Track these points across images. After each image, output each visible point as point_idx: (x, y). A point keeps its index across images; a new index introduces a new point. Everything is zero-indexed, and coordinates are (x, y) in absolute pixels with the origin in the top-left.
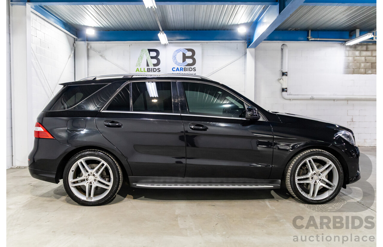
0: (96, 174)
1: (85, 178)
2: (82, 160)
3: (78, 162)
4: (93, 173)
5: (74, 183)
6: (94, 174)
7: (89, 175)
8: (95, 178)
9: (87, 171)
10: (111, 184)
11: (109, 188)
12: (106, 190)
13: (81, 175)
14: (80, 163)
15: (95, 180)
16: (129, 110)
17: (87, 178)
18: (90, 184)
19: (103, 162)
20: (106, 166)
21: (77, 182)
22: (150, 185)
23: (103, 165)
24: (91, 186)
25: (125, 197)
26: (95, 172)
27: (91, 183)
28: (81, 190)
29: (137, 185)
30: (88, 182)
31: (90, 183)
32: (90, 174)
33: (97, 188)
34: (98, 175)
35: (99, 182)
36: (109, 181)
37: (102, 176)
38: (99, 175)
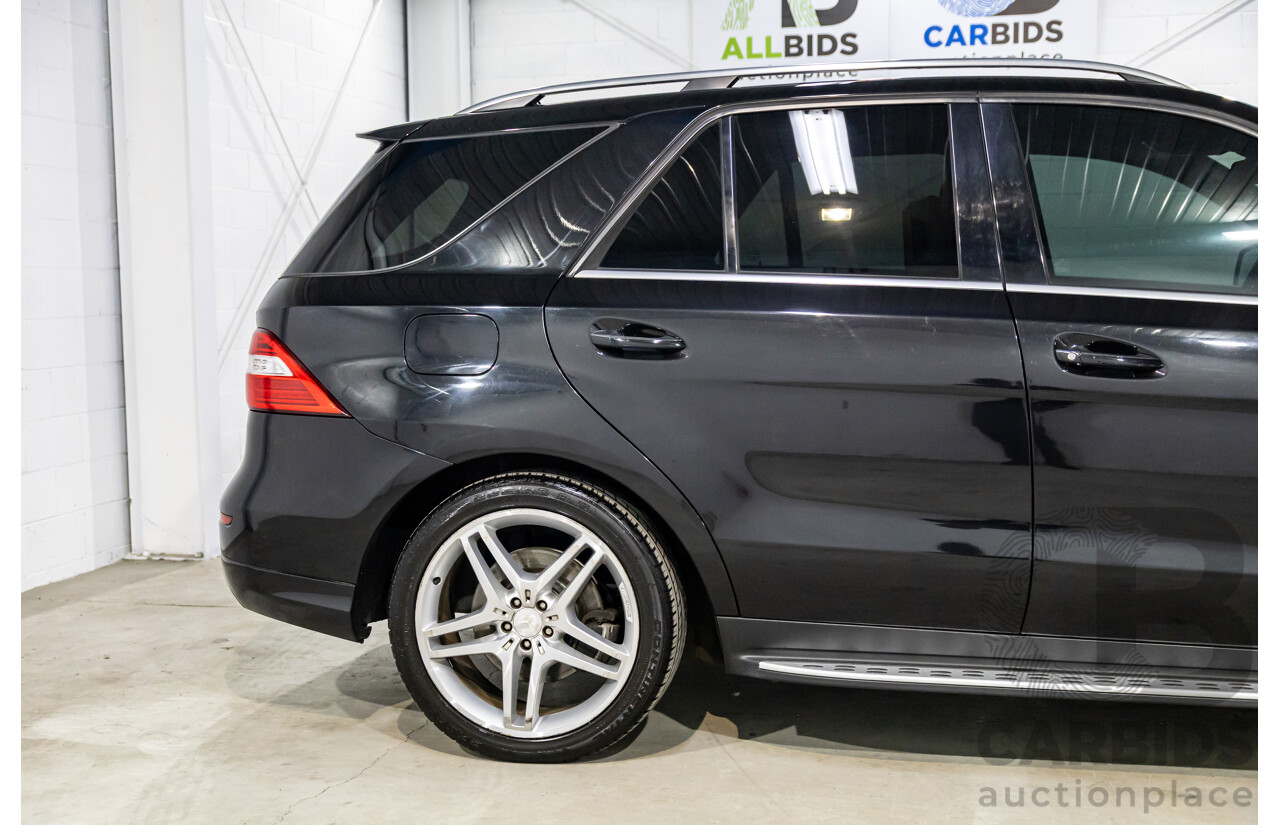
0: (550, 602)
1: (499, 619)
2: (482, 526)
3: (463, 536)
4: (539, 595)
5: (443, 640)
6: (543, 597)
7: (517, 602)
8: (548, 622)
9: (506, 584)
10: (627, 654)
11: (620, 676)
12: (599, 683)
13: (475, 603)
14: (470, 538)
15: (547, 631)
16: (719, 267)
17: (507, 618)
18: (520, 649)
19: (586, 538)
20: (604, 558)
21: (454, 638)
22: (833, 665)
23: (586, 554)
24: (527, 662)
25: (694, 724)
26: (545, 588)
27: (527, 644)
28: (480, 677)
29: (763, 665)
30: (511, 641)
31: (522, 643)
32: (523, 599)
33: (554, 670)
34: (560, 605)
35: (567, 639)
36: (619, 638)
37: (580, 610)
38: (569, 606)
